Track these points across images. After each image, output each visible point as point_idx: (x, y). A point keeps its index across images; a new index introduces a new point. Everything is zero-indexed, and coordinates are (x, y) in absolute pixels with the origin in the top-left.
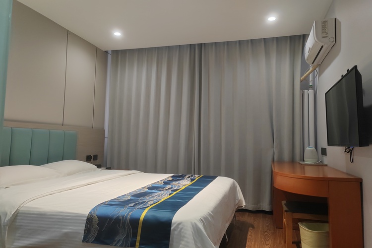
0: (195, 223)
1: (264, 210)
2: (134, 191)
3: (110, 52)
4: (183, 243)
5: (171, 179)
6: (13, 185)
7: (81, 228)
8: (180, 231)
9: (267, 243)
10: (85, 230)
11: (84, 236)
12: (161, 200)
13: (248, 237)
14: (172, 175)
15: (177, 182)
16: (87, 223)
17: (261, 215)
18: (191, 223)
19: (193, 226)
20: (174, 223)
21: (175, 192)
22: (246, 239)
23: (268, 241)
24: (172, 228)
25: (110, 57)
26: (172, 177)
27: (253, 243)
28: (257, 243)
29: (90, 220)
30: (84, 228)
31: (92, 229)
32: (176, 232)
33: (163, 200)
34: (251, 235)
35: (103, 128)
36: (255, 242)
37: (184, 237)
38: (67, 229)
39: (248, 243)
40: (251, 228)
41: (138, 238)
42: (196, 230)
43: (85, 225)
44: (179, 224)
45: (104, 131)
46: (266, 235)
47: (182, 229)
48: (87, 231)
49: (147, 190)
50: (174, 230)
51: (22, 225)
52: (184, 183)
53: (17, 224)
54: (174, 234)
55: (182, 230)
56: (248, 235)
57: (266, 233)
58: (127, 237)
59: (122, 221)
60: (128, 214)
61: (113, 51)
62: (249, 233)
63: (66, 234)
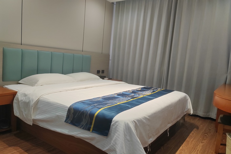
0: (127, 123)
1: (212, 117)
2: (107, 96)
3: (115, 3)
4: (116, 134)
5: (140, 89)
6: (46, 84)
7: (65, 114)
8: (116, 127)
9: (203, 141)
10: (67, 115)
11: (66, 119)
12: (117, 103)
13: (191, 134)
14: (143, 87)
15: (141, 92)
16: (68, 112)
17: (209, 121)
18: (125, 123)
19: (125, 125)
20: (114, 121)
21: (132, 99)
22: (188, 136)
23: (204, 140)
24: (112, 124)
25: (115, 6)
26: (141, 88)
27: (192, 140)
28: (194, 140)
29: (70, 110)
30: (66, 114)
31: (70, 116)
32: (114, 127)
33: (118, 104)
34: (193, 134)
35: (109, 54)
36: (194, 139)
37: (118, 131)
38: (58, 113)
39: (188, 139)
40: (196, 129)
41: (92, 126)
42: (128, 128)
43: (67, 113)
44: (116, 122)
45: (109, 55)
46: (206, 136)
47: (117, 125)
48: (68, 116)
49: (116, 96)
50: (113, 125)
51: (40, 107)
52: (145, 93)
53: (38, 106)
54: (112, 127)
55: (118, 127)
56: (191, 133)
57: (206, 134)
58: (87, 124)
59: (85, 114)
60: (89, 111)
61: (117, 2)
62: (193, 132)
63: (58, 116)
